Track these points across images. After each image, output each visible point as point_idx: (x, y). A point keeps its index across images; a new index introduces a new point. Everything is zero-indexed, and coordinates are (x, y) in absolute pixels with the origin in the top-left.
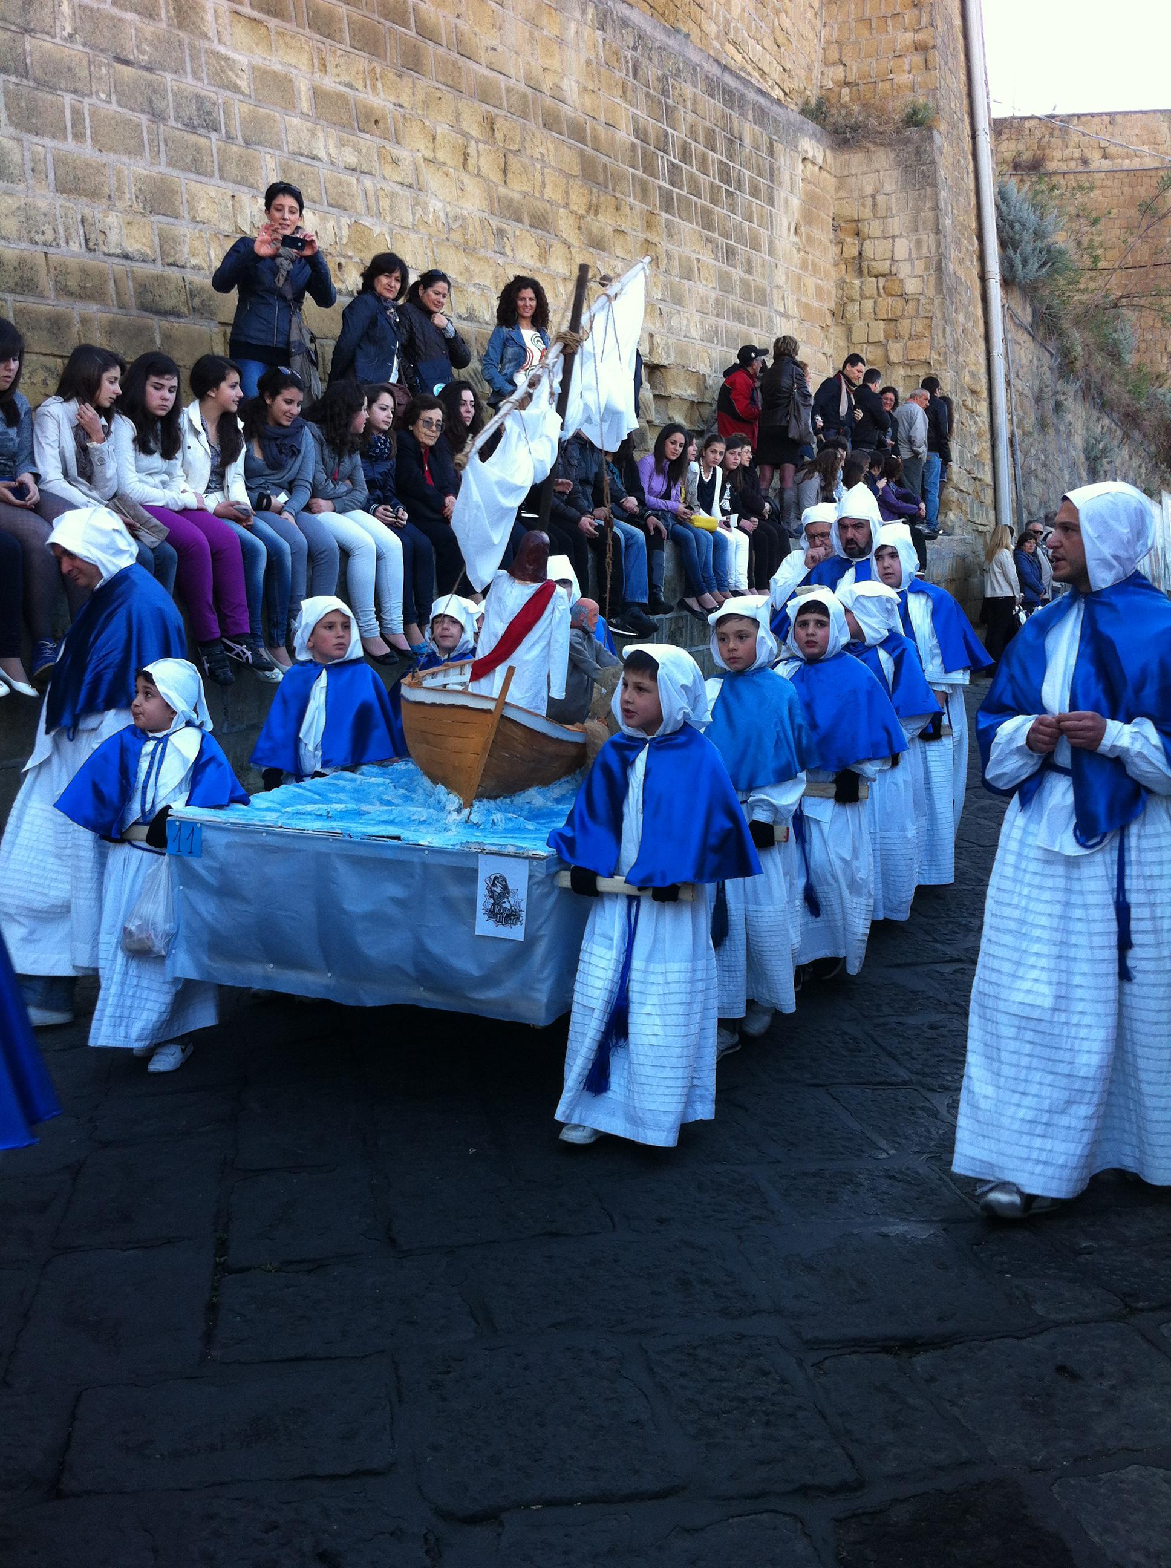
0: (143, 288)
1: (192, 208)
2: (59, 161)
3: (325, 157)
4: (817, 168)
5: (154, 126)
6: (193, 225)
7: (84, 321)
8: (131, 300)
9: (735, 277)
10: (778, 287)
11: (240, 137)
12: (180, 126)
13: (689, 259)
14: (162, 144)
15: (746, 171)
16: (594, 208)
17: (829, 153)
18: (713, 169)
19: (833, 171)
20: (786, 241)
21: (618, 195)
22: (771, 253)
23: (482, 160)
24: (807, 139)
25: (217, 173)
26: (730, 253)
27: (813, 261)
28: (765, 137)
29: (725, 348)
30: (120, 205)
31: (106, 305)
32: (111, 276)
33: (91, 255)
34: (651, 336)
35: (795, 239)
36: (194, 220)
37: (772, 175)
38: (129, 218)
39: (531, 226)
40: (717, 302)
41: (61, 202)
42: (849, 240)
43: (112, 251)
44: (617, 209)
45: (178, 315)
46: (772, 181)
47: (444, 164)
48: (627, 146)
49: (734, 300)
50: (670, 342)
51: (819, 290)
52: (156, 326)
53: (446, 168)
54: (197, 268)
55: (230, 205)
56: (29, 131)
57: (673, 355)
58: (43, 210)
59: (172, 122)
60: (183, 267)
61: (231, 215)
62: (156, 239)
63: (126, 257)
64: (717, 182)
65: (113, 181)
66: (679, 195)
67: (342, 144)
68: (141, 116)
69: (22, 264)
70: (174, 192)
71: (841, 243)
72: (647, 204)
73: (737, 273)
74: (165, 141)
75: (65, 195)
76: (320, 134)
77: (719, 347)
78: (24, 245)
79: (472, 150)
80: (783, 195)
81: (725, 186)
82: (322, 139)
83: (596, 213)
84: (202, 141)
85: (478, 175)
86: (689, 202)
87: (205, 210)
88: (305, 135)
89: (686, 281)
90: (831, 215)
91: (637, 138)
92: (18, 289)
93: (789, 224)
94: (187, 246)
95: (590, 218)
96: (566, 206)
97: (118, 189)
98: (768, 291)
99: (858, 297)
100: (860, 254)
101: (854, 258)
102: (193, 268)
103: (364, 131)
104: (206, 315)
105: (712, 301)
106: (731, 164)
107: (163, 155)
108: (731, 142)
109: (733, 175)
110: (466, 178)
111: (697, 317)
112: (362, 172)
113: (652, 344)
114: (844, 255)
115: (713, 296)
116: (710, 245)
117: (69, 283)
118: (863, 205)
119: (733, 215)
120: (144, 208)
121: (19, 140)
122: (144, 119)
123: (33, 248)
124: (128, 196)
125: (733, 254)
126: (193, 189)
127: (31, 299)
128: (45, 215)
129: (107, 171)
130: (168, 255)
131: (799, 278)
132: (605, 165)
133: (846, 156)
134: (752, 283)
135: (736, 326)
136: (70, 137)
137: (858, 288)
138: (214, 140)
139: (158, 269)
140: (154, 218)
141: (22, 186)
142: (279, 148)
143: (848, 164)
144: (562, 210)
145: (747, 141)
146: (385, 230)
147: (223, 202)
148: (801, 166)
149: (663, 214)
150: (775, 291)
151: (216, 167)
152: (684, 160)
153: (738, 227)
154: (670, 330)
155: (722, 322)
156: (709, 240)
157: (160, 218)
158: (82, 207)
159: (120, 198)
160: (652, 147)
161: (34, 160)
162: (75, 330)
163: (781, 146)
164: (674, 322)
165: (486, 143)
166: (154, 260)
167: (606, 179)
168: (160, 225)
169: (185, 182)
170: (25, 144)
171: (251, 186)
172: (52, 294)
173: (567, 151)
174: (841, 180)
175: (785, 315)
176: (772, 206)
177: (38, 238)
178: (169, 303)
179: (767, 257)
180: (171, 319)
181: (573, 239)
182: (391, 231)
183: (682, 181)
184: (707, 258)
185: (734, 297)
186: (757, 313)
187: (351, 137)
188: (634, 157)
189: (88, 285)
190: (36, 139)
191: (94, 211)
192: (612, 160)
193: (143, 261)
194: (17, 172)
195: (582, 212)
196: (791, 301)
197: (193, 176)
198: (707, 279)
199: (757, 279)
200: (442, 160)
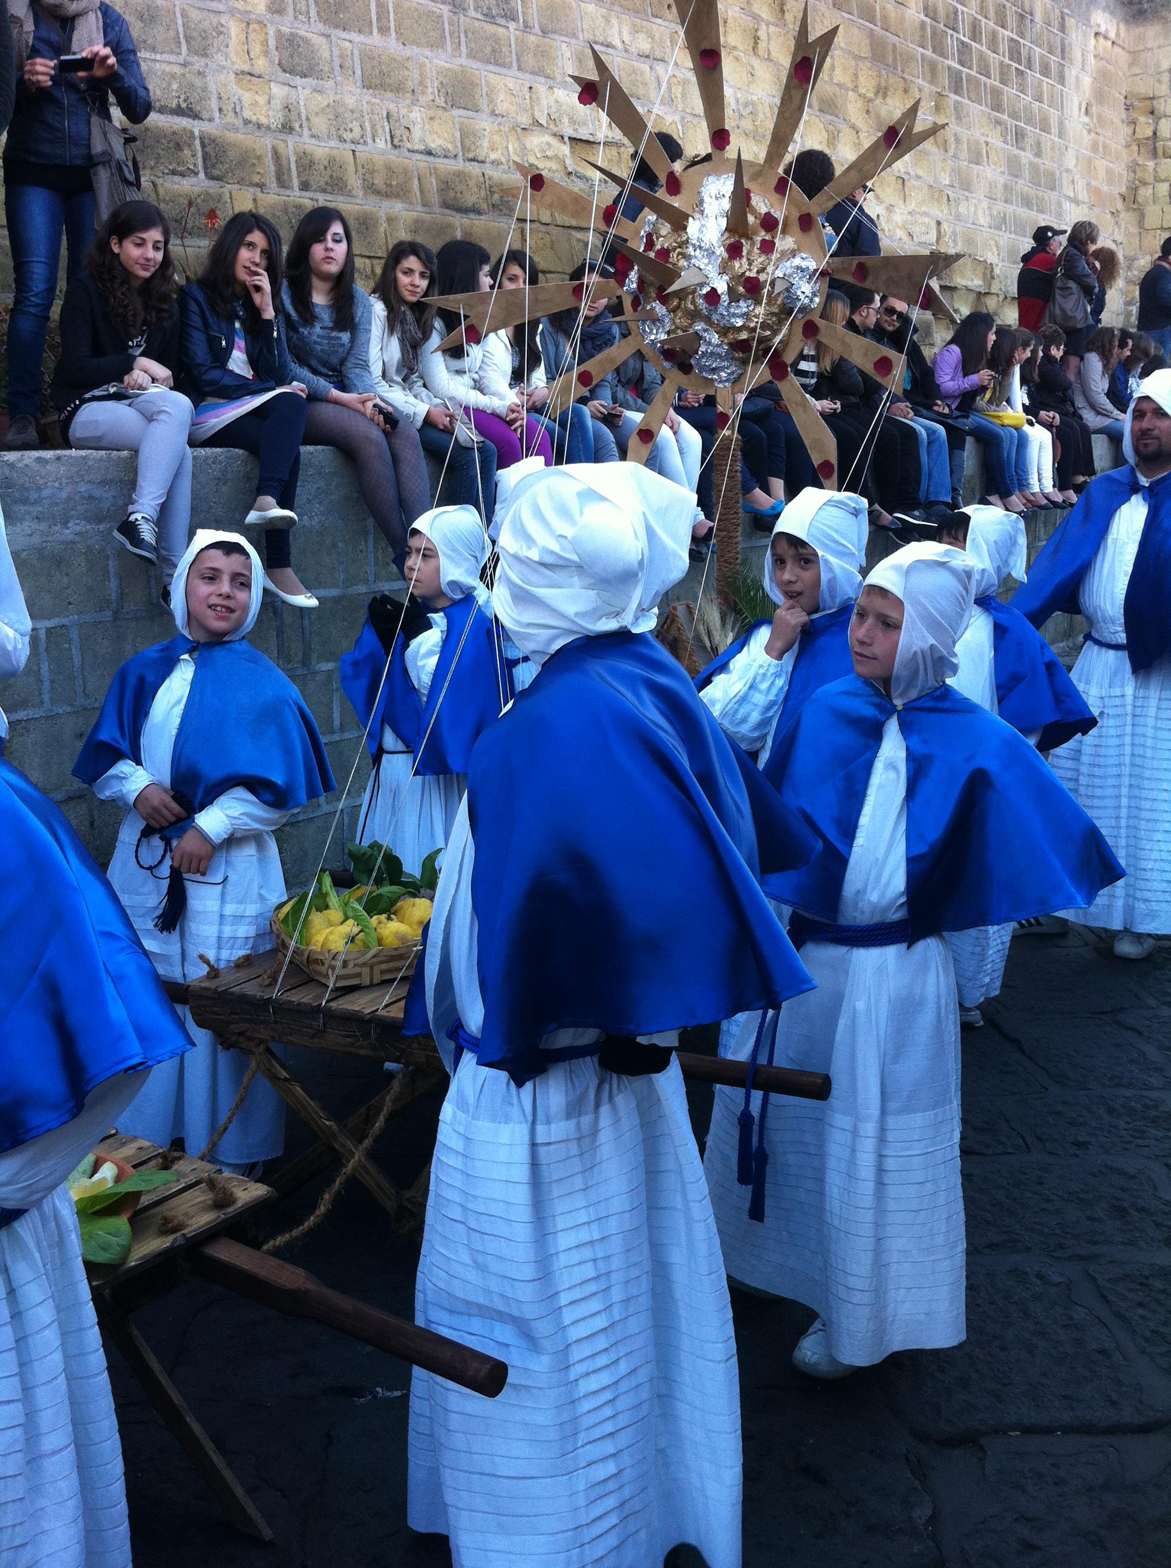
0: (446, 185)
1: (491, 101)
2: (367, 56)
3: (619, 45)
4: (1109, 43)
5: (455, 18)
6: (493, 118)
7: (390, 220)
8: (434, 198)
9: (1024, 161)
10: (1068, 171)
11: (536, 25)
12: (480, 16)
13: (977, 142)
14: (462, 36)
15: (1037, 49)
16: (882, 91)
17: (1123, 28)
18: (1004, 47)
19: (1126, 46)
20: (1076, 121)
21: (907, 76)
22: (1061, 134)
23: (772, 42)
24: (1100, 12)
25: (515, 64)
26: (1019, 136)
27: (1104, 143)
28: (1057, 11)
29: (1013, 236)
30: (423, 99)
31: (411, 203)
32: (416, 174)
33: (396, 152)
34: (939, 223)
35: (1086, 119)
36: (493, 113)
37: (1063, 51)
38: (431, 113)
39: (820, 110)
40: (1005, 186)
41: (367, 98)
42: (1142, 119)
43: (416, 147)
44: (906, 91)
45: (477, 211)
46: (1063, 58)
47: (735, 48)
48: (917, 24)
49: (1023, 185)
50: (958, 229)
51: (1109, 172)
52: (457, 224)
53: (736, 53)
54: (496, 163)
55: (527, 97)
56: (337, 27)
57: (960, 244)
58: (350, 107)
59: (472, 13)
60: (483, 162)
61: (528, 107)
62: (458, 134)
63: (429, 153)
64: (1007, 61)
65: (417, 76)
66: (968, 75)
67: (635, 30)
68: (442, 7)
69: (332, 161)
70: (474, 85)
71: (1134, 122)
72: (937, 87)
73: (1026, 157)
74: (466, 32)
75: (371, 91)
76: (614, 21)
77: (1007, 235)
78: (333, 143)
79: (762, 33)
80: (1074, 72)
81: (1015, 65)
82: (616, 25)
83: (885, 96)
84: (501, 30)
85: (769, 59)
86: (978, 81)
87: (504, 104)
88: (600, 21)
89: (974, 166)
90: (1123, 92)
91: (926, 16)
92: (329, 189)
93: (1080, 104)
94: (486, 140)
95: (878, 101)
96: (855, 89)
97: (421, 83)
98: (1058, 173)
99: (1151, 180)
100: (1155, 133)
101: (1148, 139)
102: (493, 162)
103: (657, 17)
104: (505, 211)
105: (1000, 186)
106: (1021, 41)
107: (463, 48)
108: (1022, 17)
109: (1024, 53)
110: (756, 63)
111: (985, 203)
112: (655, 59)
113: (939, 232)
114: (1139, 135)
115: (1002, 181)
116: (998, 127)
117: (376, 182)
118: (1159, 81)
119: (1022, 96)
120: (446, 103)
121: (328, 36)
122: (445, 10)
123: (341, 146)
124: (430, 90)
125: (1023, 136)
126: (492, 82)
127: (341, 198)
128: (352, 112)
129: (409, 64)
130: (469, 150)
131: (1090, 162)
132: (894, 45)
133: (1141, 29)
134: (1042, 167)
135: (1024, 213)
136: (375, 31)
137: (1151, 171)
138: (512, 30)
139: (460, 165)
140: (456, 112)
141: (331, 83)
142: (575, 36)
143: (1141, 38)
144: (851, 93)
145: (1038, 17)
146: (677, 118)
147: (521, 94)
148: (1093, 42)
149: (952, 95)
150: (1064, 175)
151: (514, 58)
152: (974, 39)
153: (1028, 109)
154: (958, 217)
155: (1011, 209)
156: (998, 122)
157: (461, 112)
158: (387, 103)
159: (423, 93)
160: (942, 26)
161: (341, 56)
162: (382, 229)
163: (1073, 20)
164: (962, 209)
165: (777, 25)
166: (455, 156)
167: (895, 59)
168: (463, 119)
169: (486, 75)
170: (334, 39)
171: (548, 77)
172: (361, 193)
173: (856, 31)
174: (1135, 56)
175: (1075, 201)
176: (1063, 85)
177: (347, 136)
178: (471, 198)
179: (1056, 139)
180: (472, 216)
181: (860, 123)
182: (683, 119)
183: (971, 60)
184: (996, 142)
185: (1022, 182)
186: (1046, 198)
187: (645, 23)
188: (923, 36)
189: (394, 183)
190: (344, 35)
191: (398, 106)
192: (903, 41)
193: (446, 157)
194: (326, 69)
195: (870, 95)
196: (1081, 184)
197: (491, 68)
198: (995, 164)
199: (1046, 163)
200: (733, 44)
